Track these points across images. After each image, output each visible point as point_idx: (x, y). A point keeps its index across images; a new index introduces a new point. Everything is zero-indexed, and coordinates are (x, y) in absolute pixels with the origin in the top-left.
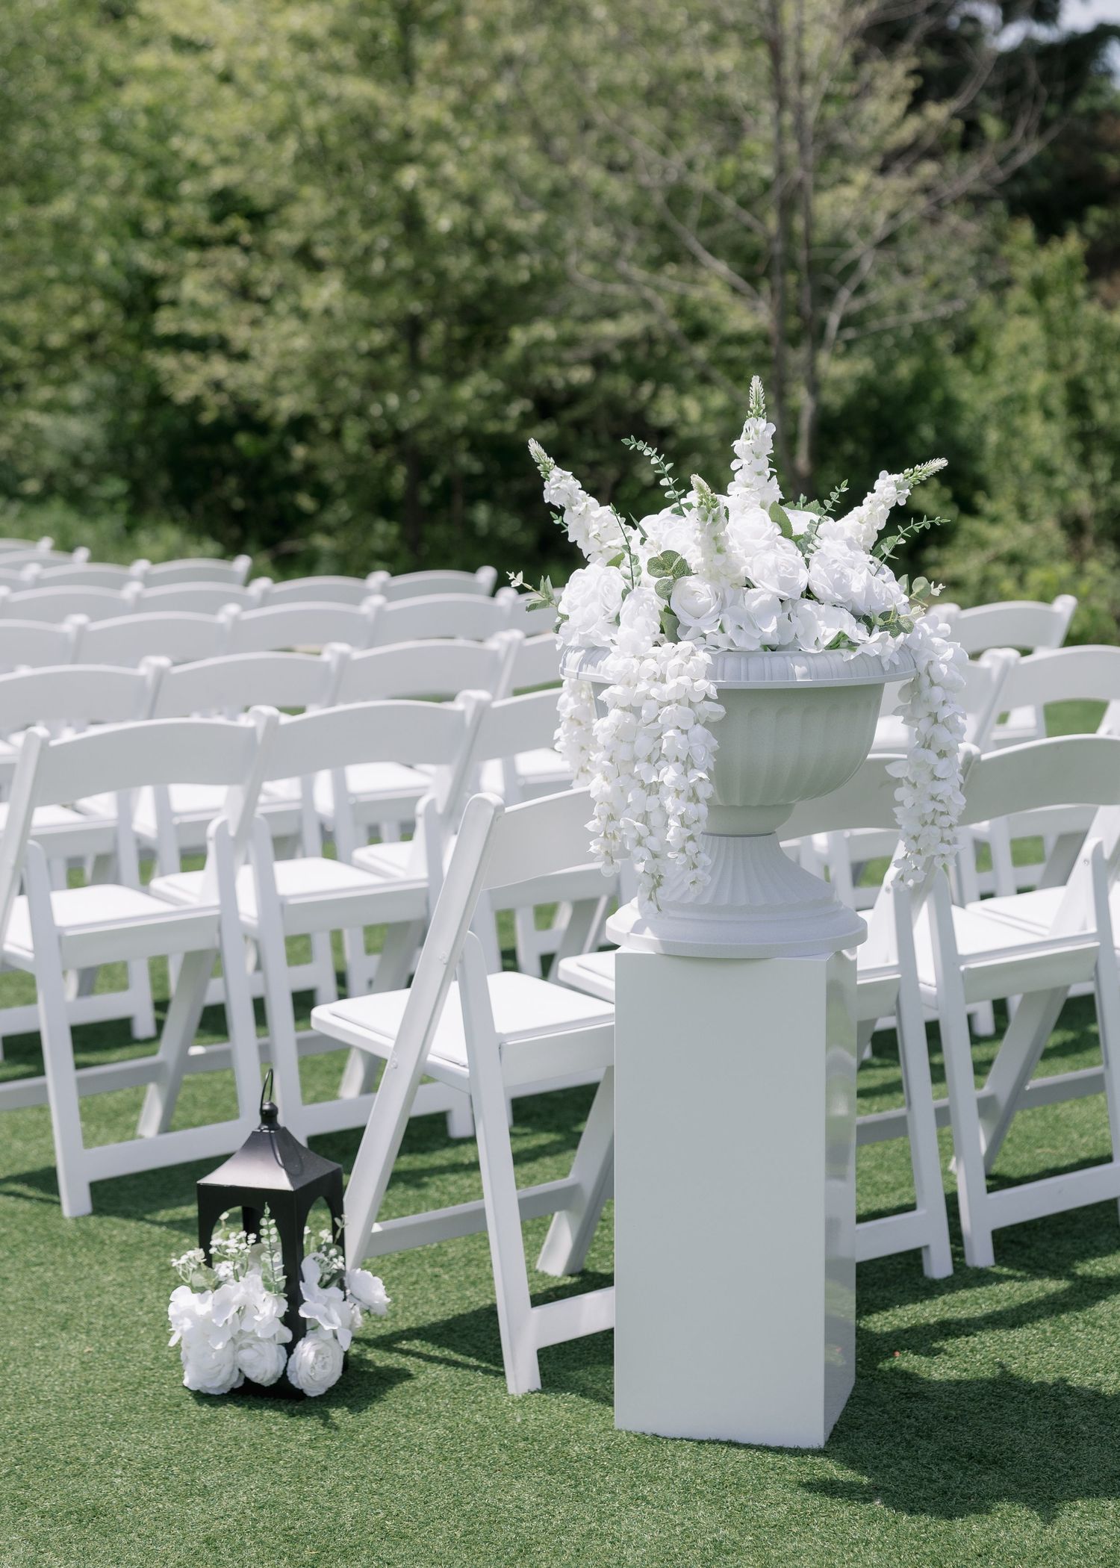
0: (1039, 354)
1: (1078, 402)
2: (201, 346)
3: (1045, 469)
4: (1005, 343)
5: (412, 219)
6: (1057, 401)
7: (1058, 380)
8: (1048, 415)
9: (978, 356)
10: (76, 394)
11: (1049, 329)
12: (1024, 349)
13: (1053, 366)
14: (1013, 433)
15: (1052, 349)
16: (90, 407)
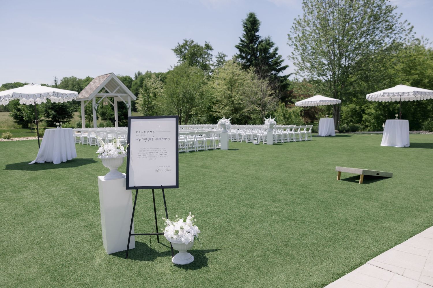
0: (281, 111)
1: (284, 115)
2: (216, 112)
3: (282, 120)
4: (279, 110)
5: (233, 102)
6: (283, 115)
7: (283, 114)
8: (282, 116)
9: (276, 111)
10: (204, 115)
11: (282, 109)
12: (280, 111)
13: (282, 112)
14: (279, 118)
15: (282, 111)
16: (205, 117)
